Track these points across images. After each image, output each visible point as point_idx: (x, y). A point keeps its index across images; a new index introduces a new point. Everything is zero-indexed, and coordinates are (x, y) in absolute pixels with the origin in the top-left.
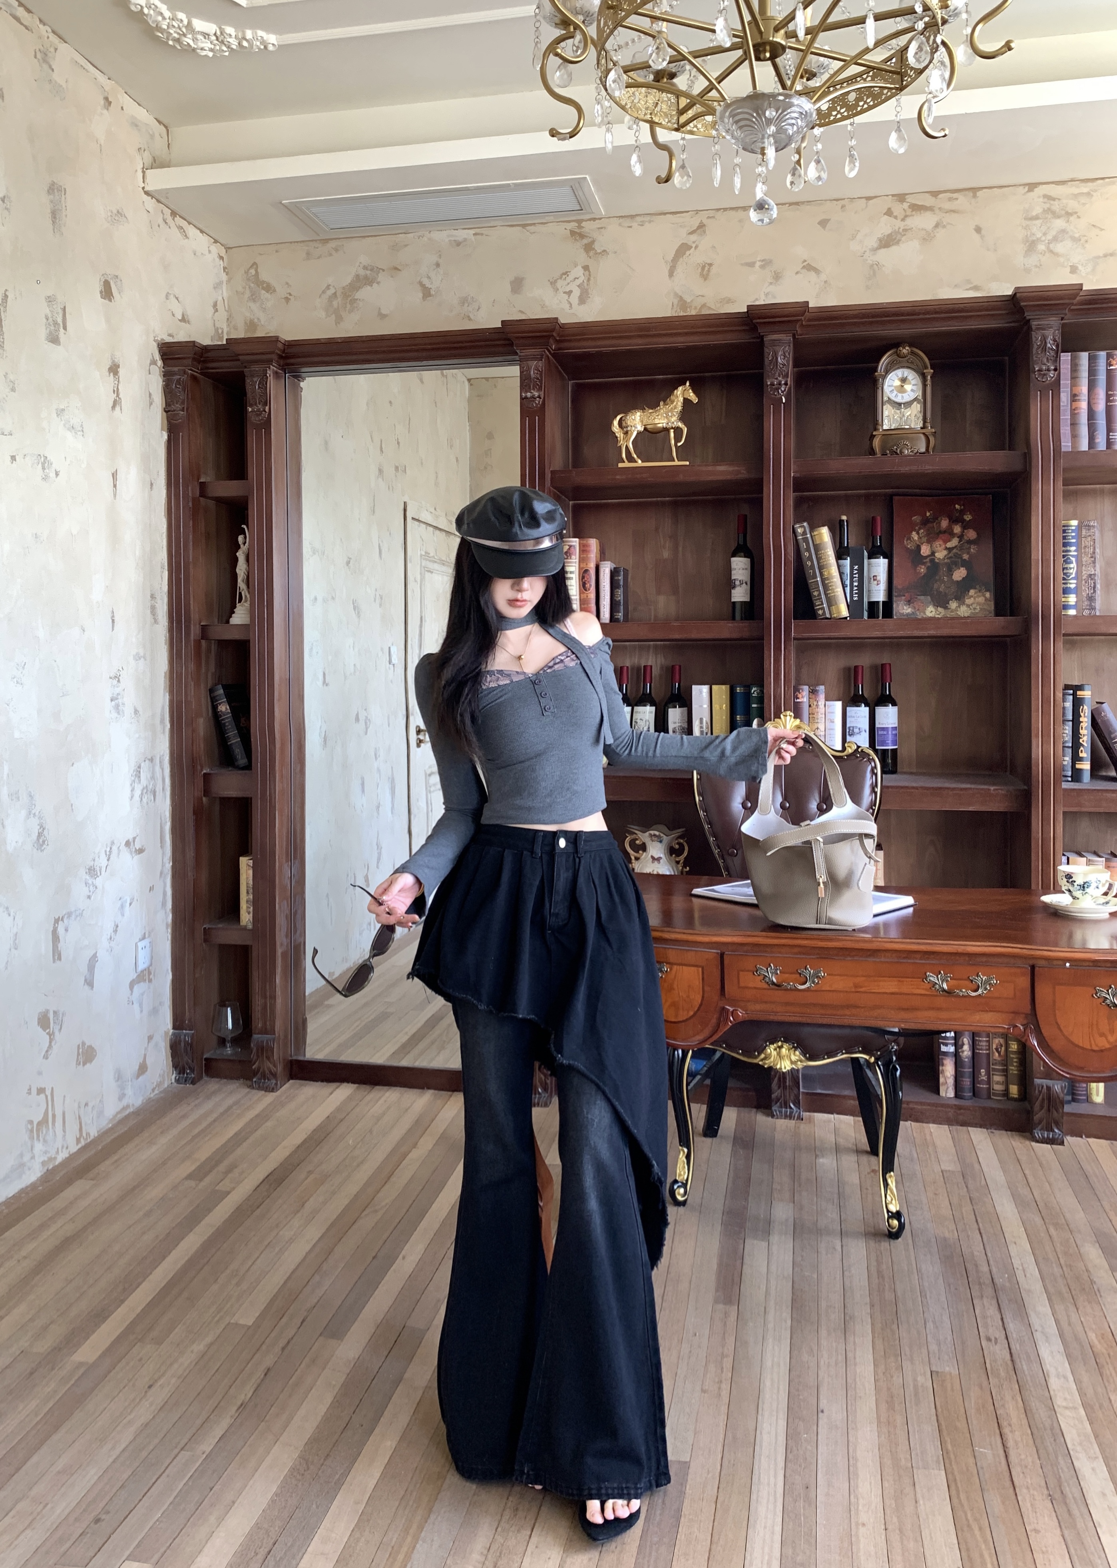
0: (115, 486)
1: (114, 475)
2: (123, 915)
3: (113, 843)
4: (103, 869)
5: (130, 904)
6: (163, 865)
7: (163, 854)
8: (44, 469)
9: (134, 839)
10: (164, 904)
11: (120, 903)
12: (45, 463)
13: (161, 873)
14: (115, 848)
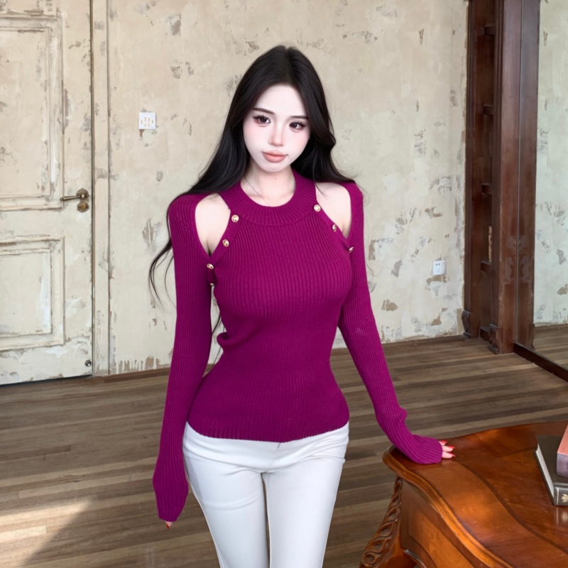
0: (421, 38)
1: (421, 33)
2: (423, 246)
3: (416, 209)
4: (408, 222)
5: (429, 242)
6: (457, 225)
7: (458, 220)
8: (366, 37)
9: (433, 209)
10: (458, 245)
11: (420, 240)
12: (367, 35)
13: (456, 229)
14: (417, 212)
